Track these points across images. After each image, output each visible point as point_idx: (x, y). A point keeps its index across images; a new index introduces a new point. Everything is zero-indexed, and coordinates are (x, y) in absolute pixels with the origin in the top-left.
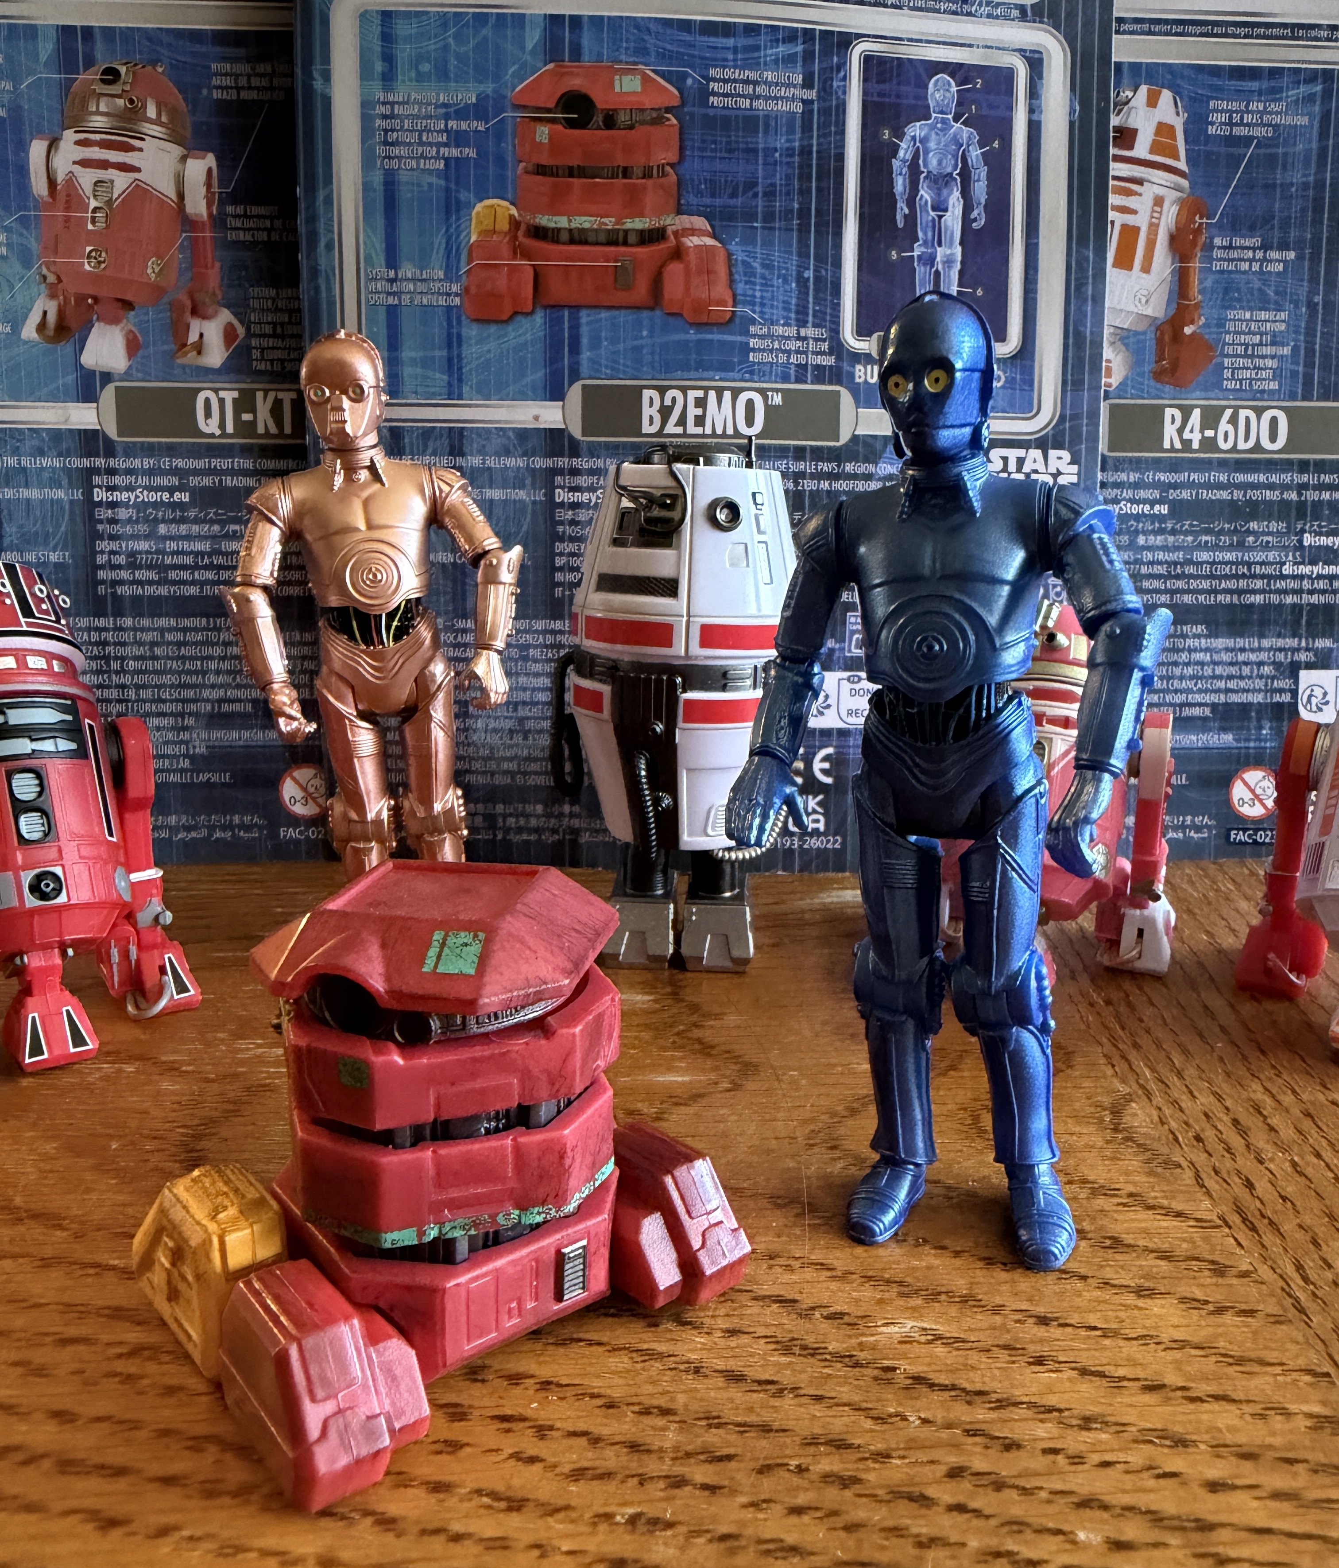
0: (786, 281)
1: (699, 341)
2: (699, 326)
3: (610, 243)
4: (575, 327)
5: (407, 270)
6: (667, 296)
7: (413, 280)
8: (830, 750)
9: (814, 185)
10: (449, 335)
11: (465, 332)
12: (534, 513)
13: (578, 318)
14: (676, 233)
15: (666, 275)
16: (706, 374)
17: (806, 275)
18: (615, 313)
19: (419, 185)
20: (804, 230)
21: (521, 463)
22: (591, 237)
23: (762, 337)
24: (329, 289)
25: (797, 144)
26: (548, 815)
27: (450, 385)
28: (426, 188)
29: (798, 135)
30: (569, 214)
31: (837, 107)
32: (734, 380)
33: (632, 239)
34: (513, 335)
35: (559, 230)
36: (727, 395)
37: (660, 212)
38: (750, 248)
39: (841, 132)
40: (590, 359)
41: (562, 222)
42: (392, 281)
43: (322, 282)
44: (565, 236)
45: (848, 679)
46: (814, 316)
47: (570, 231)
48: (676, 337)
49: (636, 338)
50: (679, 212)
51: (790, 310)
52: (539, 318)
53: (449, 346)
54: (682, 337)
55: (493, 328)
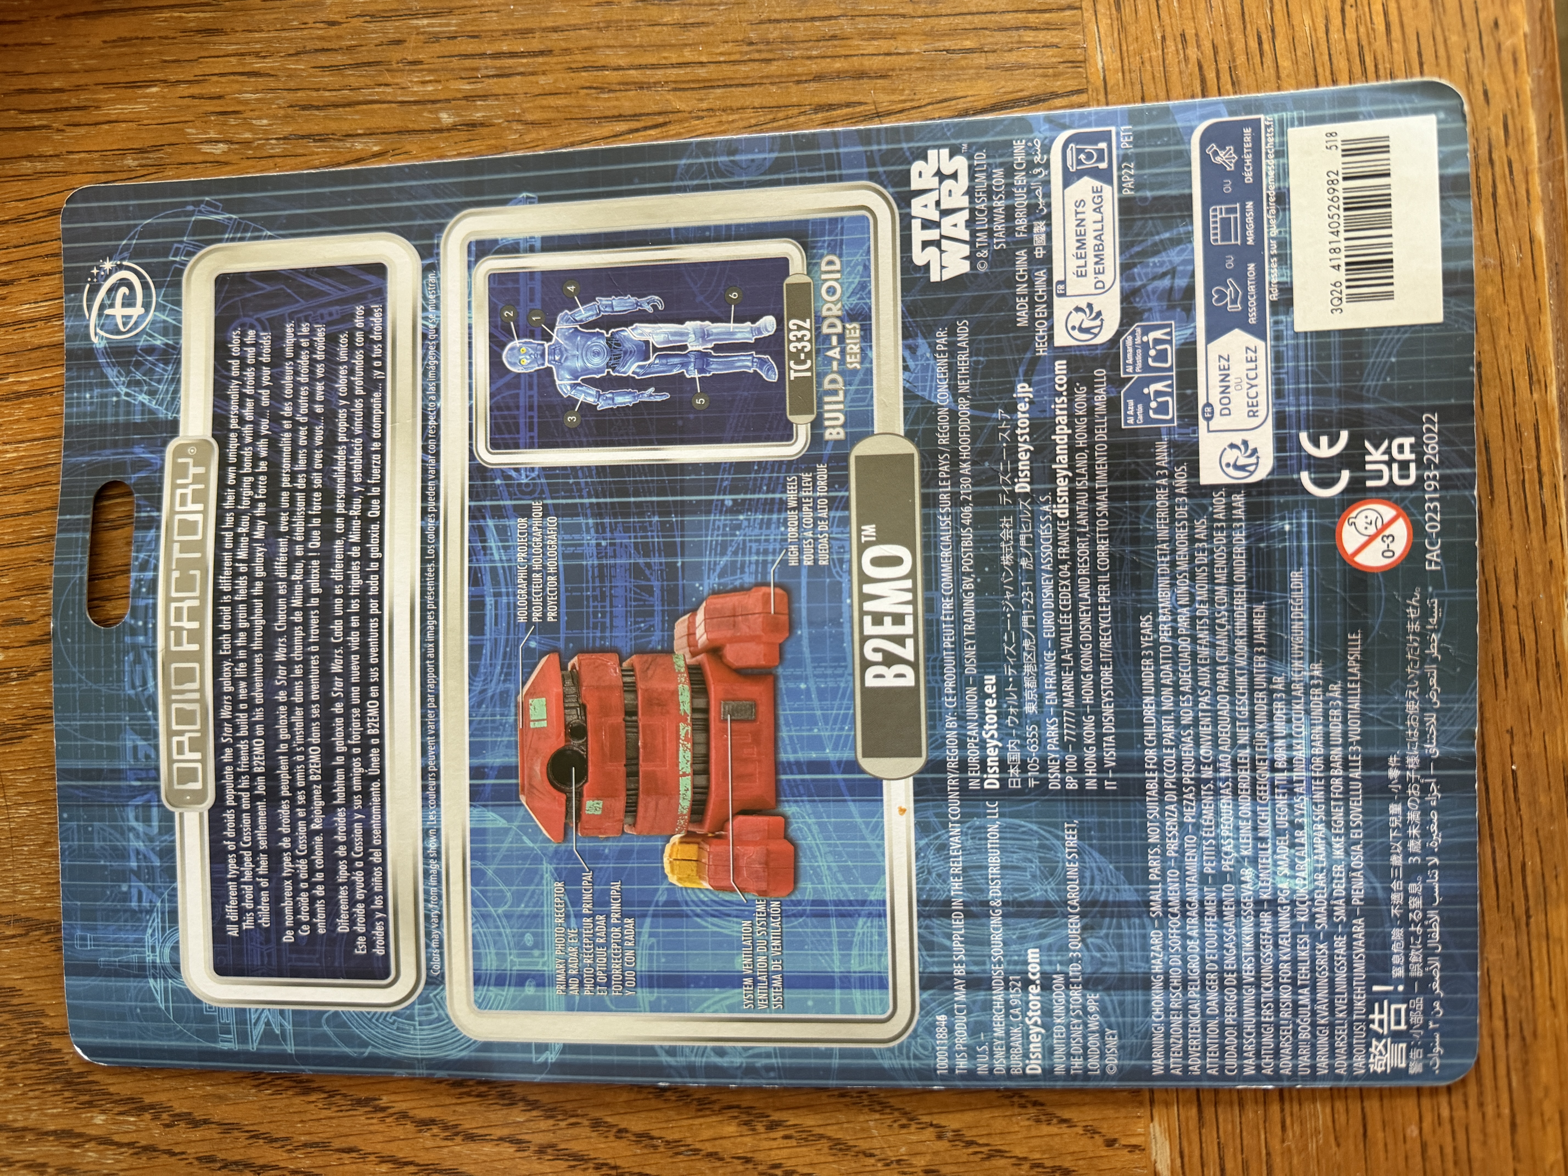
0: (738, 527)
1: (811, 624)
2: (792, 626)
3: (707, 729)
4: (798, 767)
5: (742, 964)
6: (763, 663)
7: (754, 955)
8: (1304, 436)
9: (632, 499)
10: (815, 915)
11: (809, 896)
12: (1013, 815)
13: (789, 763)
14: (694, 654)
15: (738, 664)
16: (846, 615)
17: (729, 503)
18: (782, 721)
19: (651, 948)
20: (682, 509)
21: (955, 830)
22: (701, 750)
23: (801, 551)
24: (768, 1055)
25: (591, 521)
26: (1403, 798)
27: (870, 915)
28: (653, 940)
29: (582, 520)
30: (677, 776)
31: (547, 477)
32: (851, 581)
33: (700, 703)
34: (810, 841)
35: (694, 787)
36: (868, 589)
37: (670, 673)
38: (705, 568)
39: (574, 471)
40: (835, 748)
41: (685, 784)
42: (755, 982)
43: (761, 1062)
44: (701, 780)
45: (1208, 420)
46: (774, 492)
47: (695, 773)
48: (806, 650)
49: (809, 698)
50: (670, 651)
51: (770, 520)
52: (789, 809)
53: (826, 915)
54: (805, 642)
55: (804, 863)
